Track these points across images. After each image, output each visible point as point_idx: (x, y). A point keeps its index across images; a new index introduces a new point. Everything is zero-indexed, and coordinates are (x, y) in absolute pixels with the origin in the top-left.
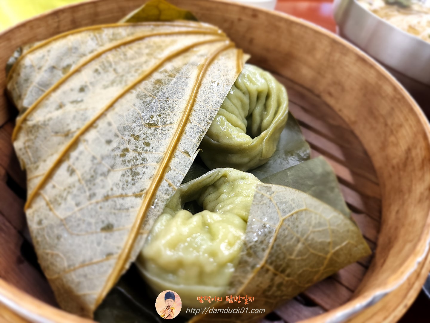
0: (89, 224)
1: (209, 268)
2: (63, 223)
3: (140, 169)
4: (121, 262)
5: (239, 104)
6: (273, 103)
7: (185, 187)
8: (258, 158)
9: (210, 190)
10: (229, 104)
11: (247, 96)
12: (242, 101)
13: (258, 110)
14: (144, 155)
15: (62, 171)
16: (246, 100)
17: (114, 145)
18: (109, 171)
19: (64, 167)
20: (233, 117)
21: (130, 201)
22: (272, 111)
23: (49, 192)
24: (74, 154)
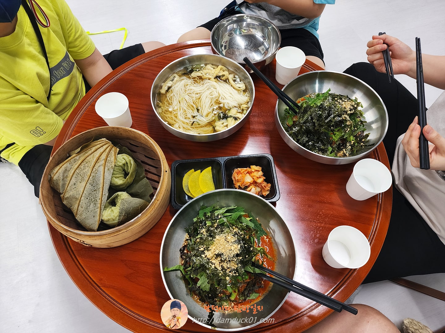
0: (90, 217)
1: (114, 218)
2: (85, 218)
3: (96, 203)
4: (98, 222)
5: (118, 170)
6: (129, 165)
7: (108, 201)
8: (128, 184)
9: (116, 198)
10: (115, 172)
11: (120, 167)
12: (119, 169)
13: (126, 168)
14: (96, 199)
15: (80, 208)
16: (120, 168)
17: (89, 199)
18: (90, 205)
19: (80, 207)
20: (117, 175)
21: (96, 210)
22: (129, 167)
23: (79, 213)
24: (81, 203)
